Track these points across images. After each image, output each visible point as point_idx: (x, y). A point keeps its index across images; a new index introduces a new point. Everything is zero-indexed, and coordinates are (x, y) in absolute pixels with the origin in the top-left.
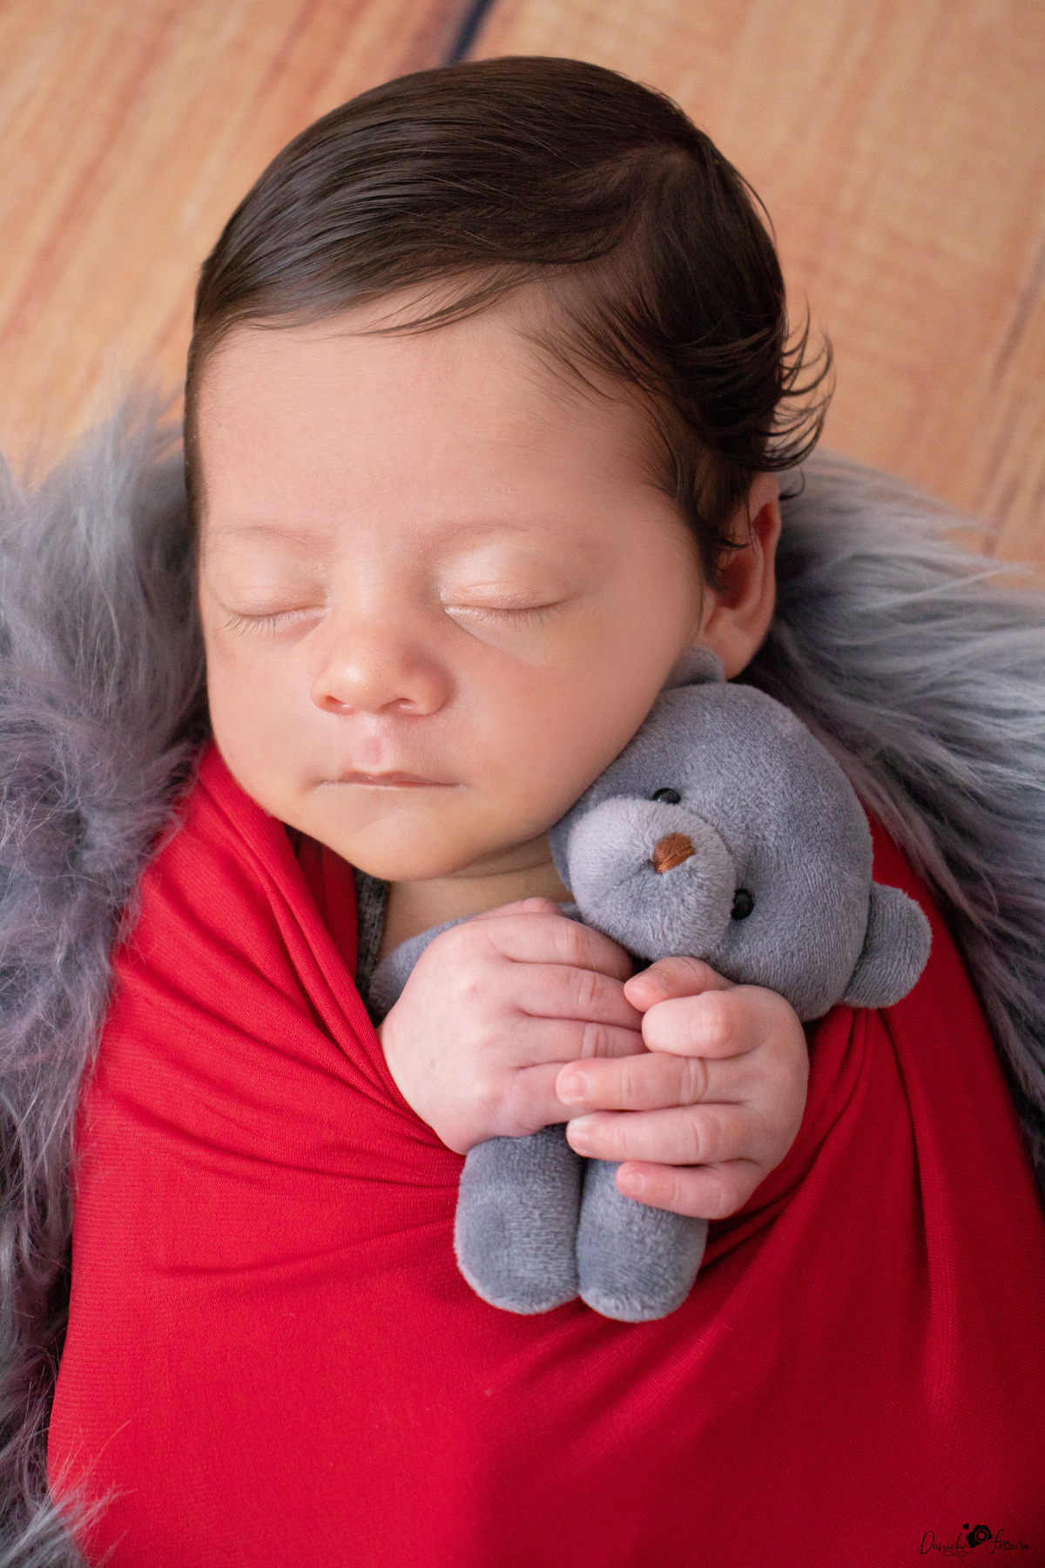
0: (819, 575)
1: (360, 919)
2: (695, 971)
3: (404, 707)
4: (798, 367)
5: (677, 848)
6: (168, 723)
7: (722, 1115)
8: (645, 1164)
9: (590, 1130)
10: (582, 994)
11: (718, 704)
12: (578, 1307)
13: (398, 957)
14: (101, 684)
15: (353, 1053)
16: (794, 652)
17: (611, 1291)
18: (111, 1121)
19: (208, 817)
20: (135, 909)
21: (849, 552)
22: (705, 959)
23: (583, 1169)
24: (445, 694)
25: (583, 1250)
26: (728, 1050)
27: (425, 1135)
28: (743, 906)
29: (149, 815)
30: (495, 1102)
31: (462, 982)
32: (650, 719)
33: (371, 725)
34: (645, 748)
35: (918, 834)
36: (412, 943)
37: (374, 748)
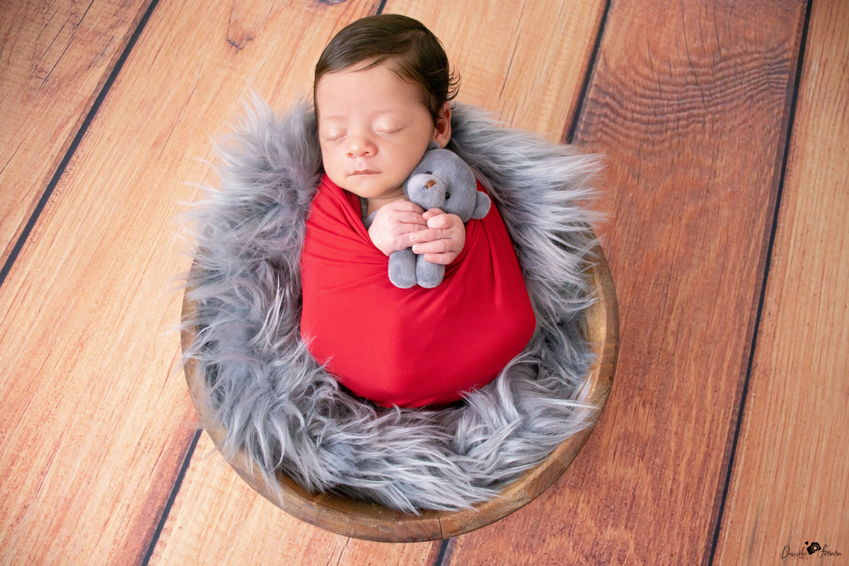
0: (460, 127)
1: (361, 210)
2: (439, 210)
3: (367, 155)
4: (452, 79)
5: (432, 183)
6: (315, 169)
7: (447, 241)
8: (430, 253)
9: (417, 248)
10: (415, 218)
11: (439, 152)
12: (417, 287)
13: (371, 216)
14: (299, 160)
15: (362, 236)
16: (457, 144)
17: (425, 281)
18: (310, 258)
19: (325, 189)
20: (310, 212)
21: (467, 121)
22: (440, 208)
23: (416, 256)
24: (376, 151)
25: (417, 273)
26: (447, 226)
27: (380, 253)
28: (448, 196)
29: (312, 190)
30: (395, 242)
31: (387, 216)
32: (423, 157)
33: (360, 160)
34: (422, 163)
35: (487, 183)
36: (374, 213)
37: (361, 165)
